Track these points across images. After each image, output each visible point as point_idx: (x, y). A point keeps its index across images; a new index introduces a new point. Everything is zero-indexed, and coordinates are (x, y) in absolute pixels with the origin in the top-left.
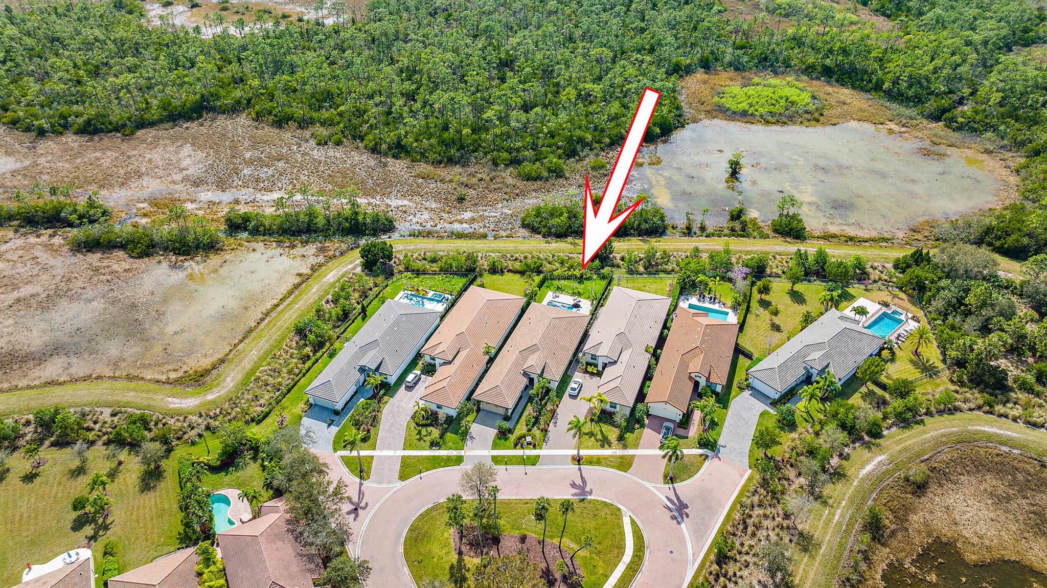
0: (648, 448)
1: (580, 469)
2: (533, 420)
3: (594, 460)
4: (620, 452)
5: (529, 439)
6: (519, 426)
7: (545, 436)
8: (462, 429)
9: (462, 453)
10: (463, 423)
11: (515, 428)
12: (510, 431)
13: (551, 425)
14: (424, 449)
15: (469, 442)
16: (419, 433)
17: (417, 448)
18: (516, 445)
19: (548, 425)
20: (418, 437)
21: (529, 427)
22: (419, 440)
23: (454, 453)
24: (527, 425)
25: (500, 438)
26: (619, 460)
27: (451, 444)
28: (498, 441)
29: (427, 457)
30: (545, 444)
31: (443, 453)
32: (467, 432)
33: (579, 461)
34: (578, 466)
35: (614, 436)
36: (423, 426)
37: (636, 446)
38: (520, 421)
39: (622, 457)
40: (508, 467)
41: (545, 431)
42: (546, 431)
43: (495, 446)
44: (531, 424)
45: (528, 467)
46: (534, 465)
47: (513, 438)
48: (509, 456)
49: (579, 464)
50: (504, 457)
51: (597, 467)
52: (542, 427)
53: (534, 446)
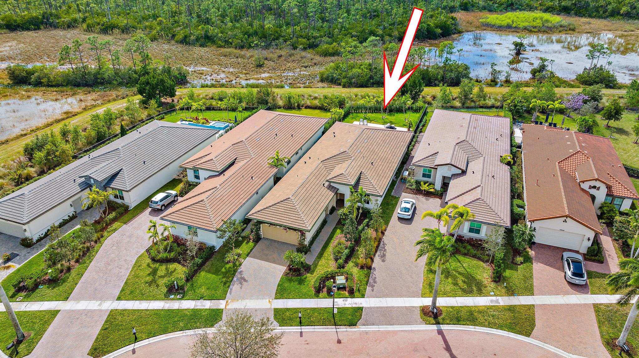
0: (550, 293)
1: (440, 332)
2: (347, 251)
3: (463, 314)
4: (504, 301)
5: (341, 280)
6: (322, 262)
7: (368, 276)
8: (228, 266)
9: (222, 304)
10: (230, 257)
11: (316, 265)
12: (308, 269)
13: (377, 259)
14: (155, 298)
15: (235, 287)
16: (154, 272)
17: (143, 297)
18: (318, 291)
19: (372, 260)
20: (149, 279)
21: (341, 261)
22: (150, 284)
23: (207, 305)
24: (336, 260)
25: (290, 281)
26: (508, 314)
27: (203, 290)
28: (287, 285)
29: (156, 313)
30: (368, 289)
31: (188, 304)
32: (235, 271)
33: (436, 316)
34: (435, 327)
35: (485, 275)
36: (163, 261)
37: (529, 291)
38: (325, 254)
39: (511, 309)
40: (305, 329)
41: (367, 268)
42: (370, 268)
43: (281, 293)
44: (344, 257)
45: (342, 329)
46: (352, 324)
47: (312, 279)
48: (306, 309)
49: (438, 323)
50: (296, 310)
51: (471, 328)
52: (361, 260)
53: (352, 293)
